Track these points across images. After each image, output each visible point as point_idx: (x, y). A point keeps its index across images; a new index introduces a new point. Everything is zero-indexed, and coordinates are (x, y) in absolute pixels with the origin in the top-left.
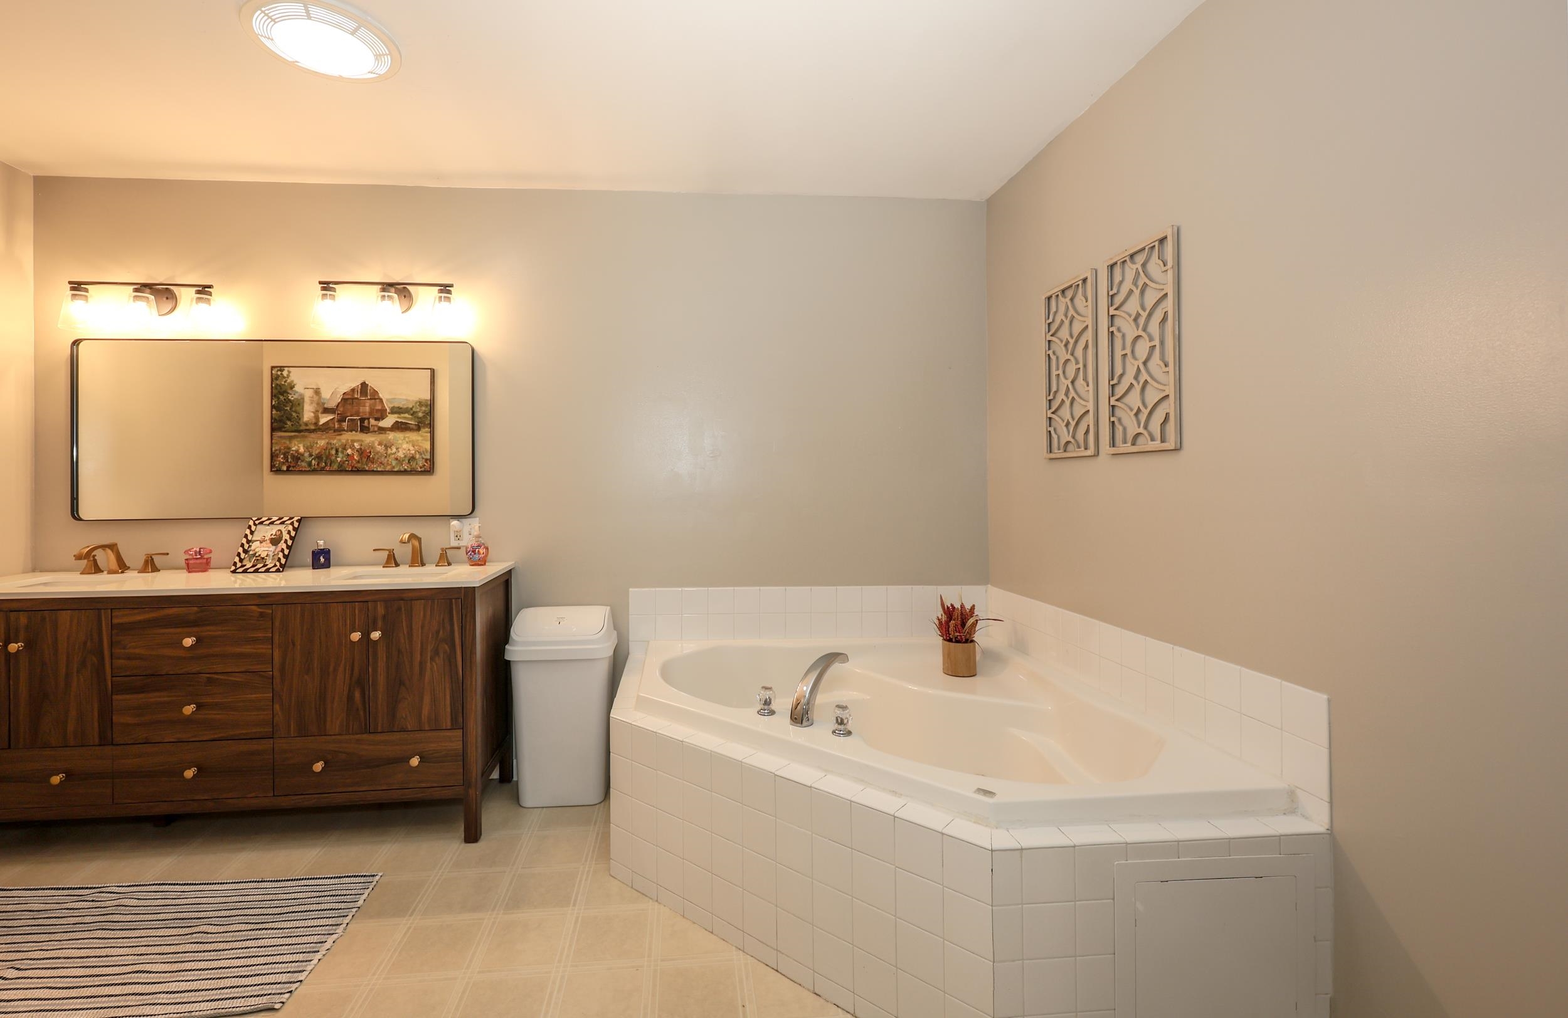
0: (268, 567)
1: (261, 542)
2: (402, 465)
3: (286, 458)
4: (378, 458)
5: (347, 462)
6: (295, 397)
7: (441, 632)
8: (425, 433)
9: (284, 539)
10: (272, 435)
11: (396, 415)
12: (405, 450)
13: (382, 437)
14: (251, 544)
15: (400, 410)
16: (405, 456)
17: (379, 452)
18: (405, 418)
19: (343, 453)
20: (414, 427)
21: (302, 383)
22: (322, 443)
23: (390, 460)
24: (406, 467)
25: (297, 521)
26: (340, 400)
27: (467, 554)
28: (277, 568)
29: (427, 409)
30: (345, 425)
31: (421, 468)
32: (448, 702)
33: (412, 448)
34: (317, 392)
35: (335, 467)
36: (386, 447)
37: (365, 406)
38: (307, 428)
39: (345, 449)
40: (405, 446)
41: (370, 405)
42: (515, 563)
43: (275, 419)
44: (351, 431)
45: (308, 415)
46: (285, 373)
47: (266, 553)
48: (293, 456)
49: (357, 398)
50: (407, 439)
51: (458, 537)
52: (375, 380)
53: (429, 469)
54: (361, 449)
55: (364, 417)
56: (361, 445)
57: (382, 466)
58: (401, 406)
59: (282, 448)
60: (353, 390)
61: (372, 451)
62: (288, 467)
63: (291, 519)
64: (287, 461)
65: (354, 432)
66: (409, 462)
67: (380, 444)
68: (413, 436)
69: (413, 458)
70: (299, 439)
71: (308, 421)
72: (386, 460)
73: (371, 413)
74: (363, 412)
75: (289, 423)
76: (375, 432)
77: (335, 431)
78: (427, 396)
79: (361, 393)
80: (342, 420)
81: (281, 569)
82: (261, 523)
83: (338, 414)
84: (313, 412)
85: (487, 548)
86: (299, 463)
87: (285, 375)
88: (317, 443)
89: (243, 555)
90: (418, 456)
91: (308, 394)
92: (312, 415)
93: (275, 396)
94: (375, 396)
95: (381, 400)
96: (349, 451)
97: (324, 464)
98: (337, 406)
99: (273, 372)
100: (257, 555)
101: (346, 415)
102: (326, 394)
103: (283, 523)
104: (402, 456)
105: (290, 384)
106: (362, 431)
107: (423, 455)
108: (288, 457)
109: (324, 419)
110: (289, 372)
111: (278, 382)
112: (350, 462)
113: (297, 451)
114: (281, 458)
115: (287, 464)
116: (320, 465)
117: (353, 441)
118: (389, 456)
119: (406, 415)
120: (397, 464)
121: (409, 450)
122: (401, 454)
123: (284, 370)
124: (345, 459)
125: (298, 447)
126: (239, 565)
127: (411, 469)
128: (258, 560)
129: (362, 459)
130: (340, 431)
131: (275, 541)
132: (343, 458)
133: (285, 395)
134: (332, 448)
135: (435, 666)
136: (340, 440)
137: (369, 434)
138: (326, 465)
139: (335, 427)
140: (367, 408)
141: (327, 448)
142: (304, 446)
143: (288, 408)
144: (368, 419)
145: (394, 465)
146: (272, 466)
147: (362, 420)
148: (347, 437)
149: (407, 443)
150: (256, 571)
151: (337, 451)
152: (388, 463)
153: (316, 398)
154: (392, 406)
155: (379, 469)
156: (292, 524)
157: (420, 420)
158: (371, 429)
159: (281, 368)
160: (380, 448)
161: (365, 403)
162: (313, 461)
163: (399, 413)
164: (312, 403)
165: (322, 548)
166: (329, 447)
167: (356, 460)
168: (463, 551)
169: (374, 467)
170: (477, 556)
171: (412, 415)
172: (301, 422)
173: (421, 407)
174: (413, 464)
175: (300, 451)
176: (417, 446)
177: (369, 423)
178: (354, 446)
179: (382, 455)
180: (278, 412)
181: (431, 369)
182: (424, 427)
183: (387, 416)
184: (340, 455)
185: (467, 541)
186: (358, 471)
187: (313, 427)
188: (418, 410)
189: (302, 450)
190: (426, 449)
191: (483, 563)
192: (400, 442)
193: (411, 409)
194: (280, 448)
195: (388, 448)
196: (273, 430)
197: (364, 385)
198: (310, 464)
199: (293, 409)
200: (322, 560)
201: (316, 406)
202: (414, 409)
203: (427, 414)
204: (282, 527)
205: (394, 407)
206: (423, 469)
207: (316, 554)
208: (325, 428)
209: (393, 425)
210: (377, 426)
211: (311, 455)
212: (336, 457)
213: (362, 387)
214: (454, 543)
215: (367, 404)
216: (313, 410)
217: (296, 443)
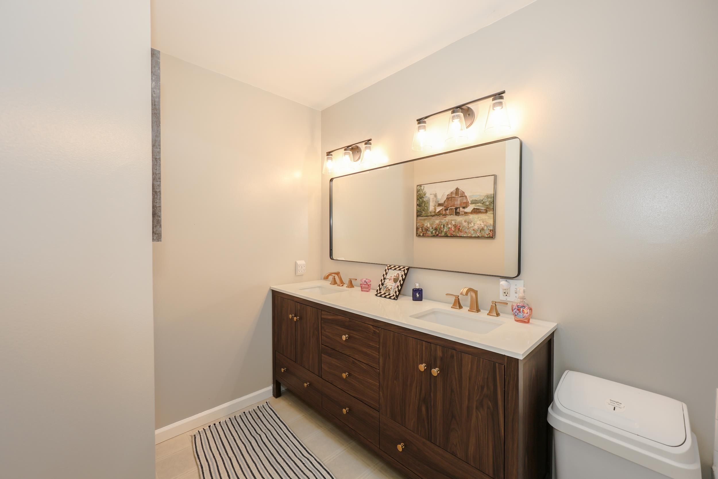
0: (391, 295)
1: (389, 280)
2: (477, 233)
3: (422, 230)
4: (464, 230)
5: (449, 232)
6: (426, 199)
7: (485, 389)
8: (490, 214)
9: (399, 280)
10: (417, 219)
11: (474, 205)
12: (478, 224)
13: (466, 218)
14: (385, 280)
15: (476, 202)
16: (478, 228)
17: (465, 226)
18: (479, 206)
19: (447, 227)
20: (484, 211)
21: (429, 192)
22: (437, 222)
23: (470, 231)
24: (479, 235)
25: (406, 269)
26: (446, 199)
27: (513, 310)
28: (394, 297)
29: (492, 200)
30: (448, 211)
31: (487, 235)
32: (491, 453)
33: (482, 223)
34: (435, 196)
35: (443, 234)
36: (469, 223)
37: (457, 201)
38: (431, 214)
39: (447, 225)
40: (478, 222)
41: (460, 200)
42: (557, 324)
43: (418, 211)
44: (451, 215)
45: (431, 208)
46: (422, 188)
47: (391, 286)
48: (425, 229)
49: (454, 197)
50: (479, 218)
51: (506, 294)
52: (463, 186)
53: (492, 235)
54: (455, 225)
55: (458, 207)
56: (456, 222)
57: (466, 234)
58: (477, 199)
59: (421, 225)
60: (452, 193)
61: (461, 225)
62: (423, 234)
63: (404, 268)
64: (423, 231)
65: (452, 215)
66: (480, 231)
67: (465, 222)
68: (483, 216)
69: (483, 229)
70: (427, 220)
71: (432, 211)
72: (468, 230)
73: (461, 204)
74: (457, 204)
75: (424, 212)
76: (463, 215)
77: (443, 216)
78: (492, 192)
79: (456, 194)
80: (446, 210)
81: (396, 298)
82: (391, 269)
83: (445, 206)
84: (433, 206)
85: (531, 309)
86: (427, 232)
87: (422, 189)
88: (435, 222)
89: (381, 286)
90: (485, 228)
91: (432, 197)
92: (433, 207)
93: (418, 199)
94: (463, 195)
95: (466, 196)
96: (450, 226)
97: (438, 233)
98: (444, 202)
99: (418, 188)
100: (387, 287)
101: (448, 206)
102: (439, 197)
103: (400, 270)
104: (477, 228)
105: (424, 193)
106: (456, 214)
107: (489, 228)
108: (423, 229)
109: (439, 209)
110: (424, 187)
111: (419, 193)
112: (450, 232)
113: (427, 226)
114: (420, 230)
115: (423, 233)
116: (436, 233)
117: (452, 220)
118: (470, 228)
119: (479, 204)
120: (474, 233)
121: (481, 224)
122: (476, 227)
123: (422, 186)
124: (447, 230)
125: (427, 224)
126: (379, 292)
127: (482, 235)
128: (387, 290)
129: (456, 230)
130: (445, 215)
131: (395, 280)
132: (447, 229)
133: (422, 198)
134: (442, 224)
135: (480, 415)
136: (445, 220)
137: (459, 216)
138: (439, 233)
139: (443, 213)
140: (459, 202)
141: (439, 224)
142: (430, 224)
143: (423, 205)
144: (459, 208)
145: (472, 233)
146: (417, 234)
147: (456, 209)
148: (449, 218)
149: (480, 220)
150: (385, 297)
151: (444, 226)
152: (469, 233)
153: (435, 199)
154: (472, 199)
155: (464, 236)
156: (404, 271)
157: (487, 207)
158: (461, 213)
159: (420, 186)
160: (465, 224)
161: (458, 199)
162: (433, 231)
163: (475, 203)
164: (433, 202)
165: (418, 288)
166: (441, 224)
167: (453, 230)
168: (510, 306)
169: (462, 234)
170: (521, 314)
171: (482, 204)
172: (428, 212)
173: (488, 199)
174: (483, 232)
175: (428, 226)
176: (485, 222)
177: (460, 210)
178: (452, 223)
179: (466, 228)
180: (420, 207)
181: (494, 175)
182: (490, 211)
183: (469, 206)
184: (445, 228)
185: (514, 299)
186: (454, 236)
187: (433, 214)
188: (486, 201)
189: (429, 226)
190: (490, 224)
191: (526, 321)
192: (476, 220)
193: (482, 200)
194: (420, 225)
195: (470, 224)
196: (418, 216)
197: (457, 189)
198: (432, 233)
199: (425, 205)
200: (418, 295)
201: (435, 203)
202: (484, 201)
203: (491, 203)
204: (399, 272)
205: (473, 200)
206: (488, 236)
207: (415, 291)
208: (439, 214)
209: (472, 211)
210: (464, 211)
211: (433, 228)
212: (444, 229)
213: (456, 190)
214: (502, 298)
215: (459, 200)
216: (433, 205)
217: (426, 222)
